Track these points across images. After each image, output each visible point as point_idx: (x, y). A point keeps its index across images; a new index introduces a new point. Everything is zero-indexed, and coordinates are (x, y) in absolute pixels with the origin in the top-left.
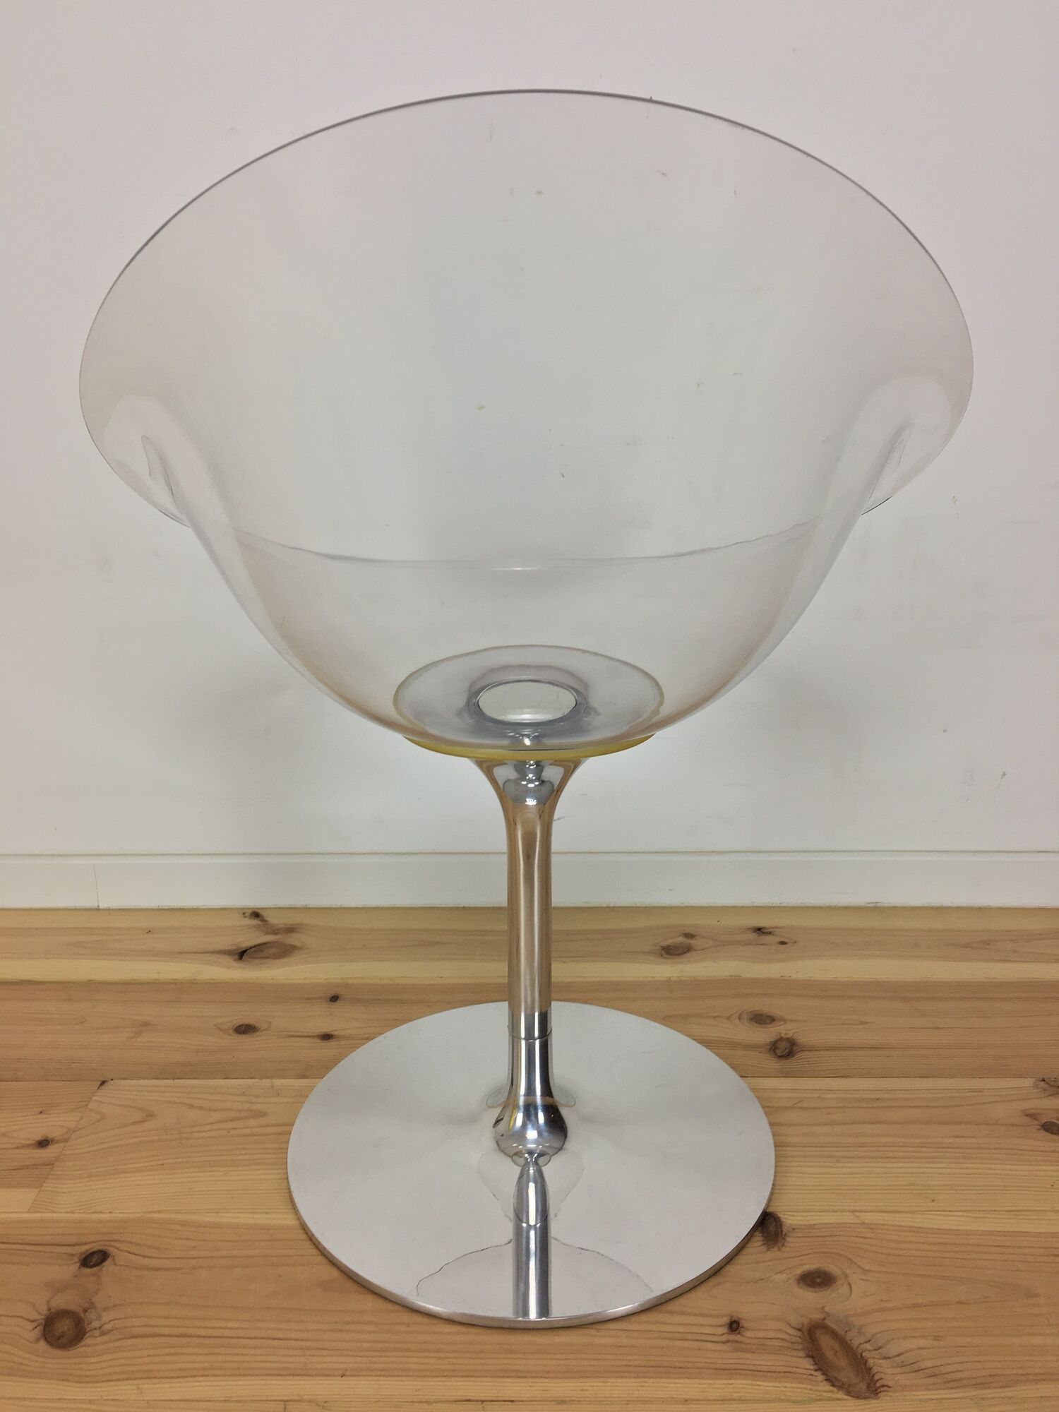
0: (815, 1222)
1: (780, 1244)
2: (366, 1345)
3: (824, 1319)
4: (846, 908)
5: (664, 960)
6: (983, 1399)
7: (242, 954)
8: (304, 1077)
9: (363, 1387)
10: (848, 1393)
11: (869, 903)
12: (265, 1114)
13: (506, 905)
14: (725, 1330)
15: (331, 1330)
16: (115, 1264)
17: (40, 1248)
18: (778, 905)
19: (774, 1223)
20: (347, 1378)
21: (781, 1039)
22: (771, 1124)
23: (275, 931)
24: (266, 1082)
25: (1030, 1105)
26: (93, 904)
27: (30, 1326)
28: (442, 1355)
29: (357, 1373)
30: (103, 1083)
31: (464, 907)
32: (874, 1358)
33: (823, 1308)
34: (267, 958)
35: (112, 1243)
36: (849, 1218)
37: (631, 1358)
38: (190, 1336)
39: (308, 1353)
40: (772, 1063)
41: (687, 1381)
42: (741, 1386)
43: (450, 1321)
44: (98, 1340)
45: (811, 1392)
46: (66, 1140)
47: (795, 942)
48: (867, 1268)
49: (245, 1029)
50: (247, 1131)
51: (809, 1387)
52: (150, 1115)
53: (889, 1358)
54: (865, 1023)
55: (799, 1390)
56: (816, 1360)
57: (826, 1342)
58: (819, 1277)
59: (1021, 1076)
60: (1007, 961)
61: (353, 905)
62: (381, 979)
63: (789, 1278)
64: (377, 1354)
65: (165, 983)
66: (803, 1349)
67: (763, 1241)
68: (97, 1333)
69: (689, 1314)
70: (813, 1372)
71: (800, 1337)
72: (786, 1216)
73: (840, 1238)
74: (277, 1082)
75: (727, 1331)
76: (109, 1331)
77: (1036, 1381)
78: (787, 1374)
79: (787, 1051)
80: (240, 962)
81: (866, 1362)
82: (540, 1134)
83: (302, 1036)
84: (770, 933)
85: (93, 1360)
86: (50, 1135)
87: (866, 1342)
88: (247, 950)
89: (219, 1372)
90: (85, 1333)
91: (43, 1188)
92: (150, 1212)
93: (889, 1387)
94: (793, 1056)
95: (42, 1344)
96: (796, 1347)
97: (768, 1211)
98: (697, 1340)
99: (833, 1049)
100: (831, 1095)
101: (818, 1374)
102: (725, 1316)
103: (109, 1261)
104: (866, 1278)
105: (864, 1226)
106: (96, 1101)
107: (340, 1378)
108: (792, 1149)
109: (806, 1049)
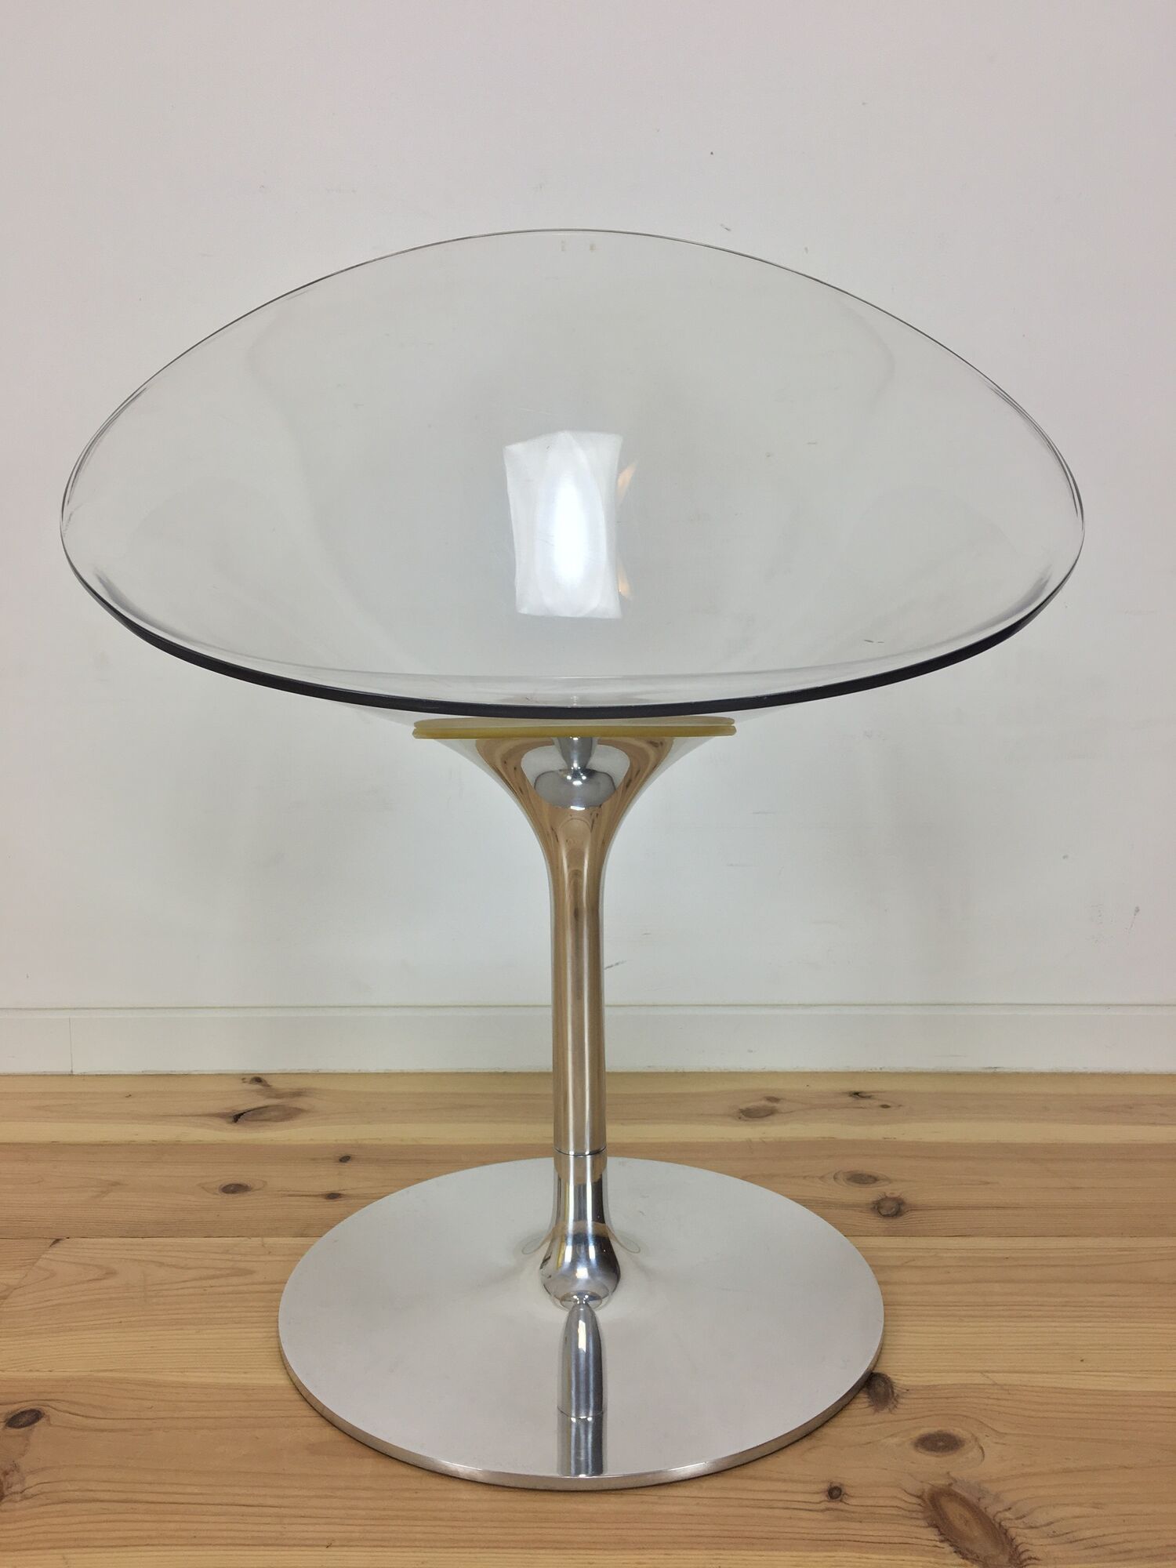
0: (936, 1383)
1: (891, 1406)
2: (363, 1513)
3: (950, 1485)
4: (959, 1074)
5: (741, 1122)
7: (237, 1118)
8: (301, 1235)
9: (356, 1558)
11: (986, 1068)
12: (251, 1272)
13: (551, 1070)
14: (823, 1497)
15: (318, 1497)
16: (50, 1425)
18: (879, 1070)
19: (882, 1383)
20: (333, 1549)
21: (886, 1199)
22: (880, 1283)
23: (279, 1095)
24: (256, 1241)
26: (66, 1069)
28: (458, 1523)
29: (347, 1543)
30: (57, 1241)
31: (505, 1073)
32: (1017, 1528)
33: (948, 1473)
34: (268, 1120)
35: (49, 1403)
36: (978, 1379)
37: (704, 1527)
38: (135, 1502)
39: (286, 1521)
40: (874, 1222)
41: (776, 1553)
42: (845, 1558)
44: (17, 1505)
46: (5, 1297)
47: (900, 1106)
48: (1002, 1430)
49: (235, 1189)
50: (228, 1289)
51: (932, 1560)
52: (111, 1273)
53: (1036, 1527)
54: (987, 1183)
55: (921, 1563)
56: (941, 1530)
57: (953, 1511)
58: (942, 1440)
60: (1154, 1124)
61: (372, 1069)
62: (402, 1140)
63: (904, 1442)
64: (373, 1522)
65: (142, 1145)
66: (925, 1519)
67: (868, 1400)
68: (18, 1497)
69: (778, 1480)
70: (938, 1544)
71: (919, 1505)
72: (896, 1377)
73: (968, 1400)
74: (269, 1241)
75: (826, 1499)
76: (33, 1496)
78: (904, 1546)
79: (894, 1210)
80: (235, 1124)
81: (1006, 1532)
82: (591, 1273)
83: (303, 1196)
84: (869, 1097)
85: (8, 1526)
87: (1006, 1510)
88: (245, 1113)
89: (167, 1541)
90: (3, 1497)
92: (99, 1371)
93: (1039, 1559)
94: (901, 1215)
96: (916, 1516)
97: (875, 1371)
98: (787, 1508)
99: (950, 1208)
100: (949, 1255)
101: (945, 1545)
102: (823, 1482)
103: (43, 1421)
104: (1001, 1441)
105: (996, 1387)
106: (46, 1258)
107: (324, 1548)
108: (906, 1308)
109: (915, 1208)
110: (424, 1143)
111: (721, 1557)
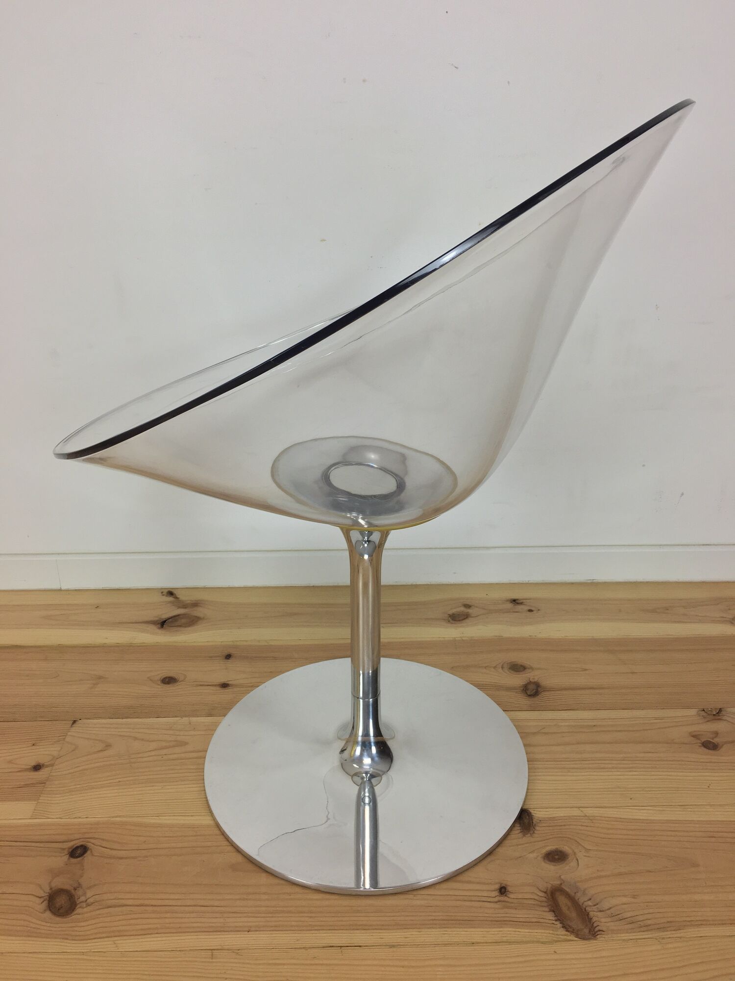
0: (554, 816)
1: (532, 832)
2: (264, 909)
3: (561, 884)
4: (572, 583)
5: (450, 625)
6: (663, 938)
7: (163, 624)
8: (210, 715)
9: (263, 938)
10: (577, 936)
11: (588, 580)
12: (186, 744)
14: (497, 893)
15: (240, 899)
16: (93, 855)
17: (42, 845)
18: (527, 582)
19: (527, 817)
20: (252, 933)
21: (530, 683)
22: (525, 745)
23: (185, 606)
24: (185, 720)
25: (694, 728)
26: (55, 586)
27: (38, 901)
28: (313, 915)
29: (258, 929)
30: (74, 722)
31: (313, 586)
32: (594, 911)
33: (560, 877)
34: (180, 626)
35: (89, 840)
36: (576, 812)
37: (437, 914)
38: (146, 906)
39: (225, 915)
40: (524, 701)
41: (473, 929)
42: (508, 932)
43: (317, 890)
44: (85, 910)
45: (553, 936)
46: (52, 765)
47: (539, 610)
48: (588, 847)
49: (169, 681)
50: (175, 756)
51: (551, 932)
52: (108, 746)
53: (603, 911)
54: (586, 670)
55: (545, 935)
56: (556, 913)
57: (562, 901)
58: (557, 855)
59: (688, 708)
60: (680, 622)
61: (237, 585)
62: (259, 641)
63: (538, 856)
64: (270, 915)
65: (111, 647)
66: (548, 906)
67: (520, 830)
68: (84, 905)
69: (473, 883)
70: (554, 922)
71: (545, 898)
73: (571, 827)
74: (194, 719)
75: (498, 894)
76: (92, 904)
77: (698, 925)
78: (538, 924)
80: (162, 629)
81: (588, 914)
82: (373, 759)
83: (208, 685)
84: (521, 603)
85: (82, 924)
86: (41, 761)
87: (588, 900)
88: (166, 620)
90: (76, 907)
91: (40, 801)
92: (113, 817)
93: (603, 931)
94: (538, 695)
95: (48, 914)
96: (543, 905)
97: (523, 809)
98: (479, 901)
99: (565, 689)
100: (563, 724)
101: (558, 923)
102: (497, 883)
103: (89, 852)
104: (588, 855)
105: (586, 818)
106: (70, 735)
107: (247, 933)
108: (540, 763)
109: (547, 690)
110: (273, 644)
111: (446, 933)
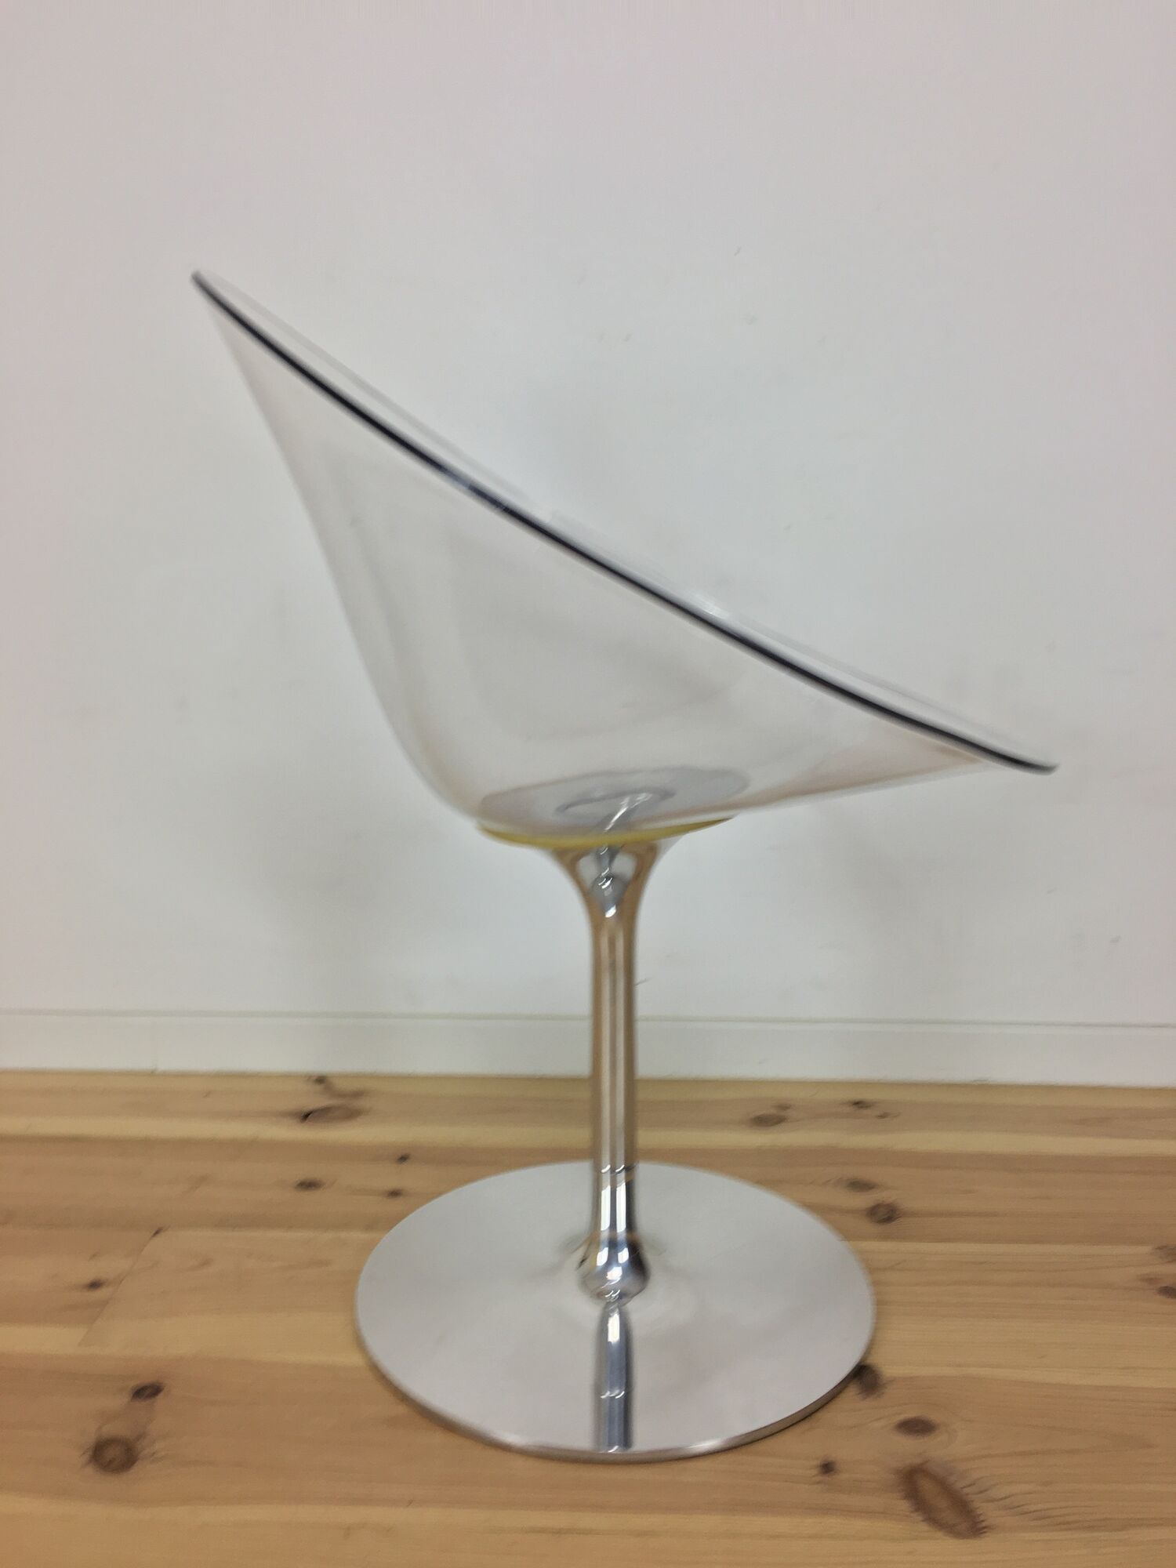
0: (915, 1375)
1: (877, 1394)
2: (436, 1477)
3: (924, 1463)
4: (950, 1085)
5: (755, 1129)
6: (1094, 1541)
7: (306, 1116)
8: (371, 1230)
9: (431, 1517)
10: (949, 1532)
11: (976, 1080)
12: (329, 1263)
13: (589, 1075)
14: (817, 1471)
16: (169, 1397)
18: (880, 1080)
19: (870, 1375)
20: (413, 1506)
21: (881, 1205)
23: (342, 1095)
24: (331, 1234)
25: (1146, 1270)
26: (149, 1067)
27: (77, 1451)
29: (424, 1503)
30: (158, 1232)
31: (541, 1077)
32: (977, 1500)
33: (923, 1453)
34: (333, 1120)
35: (165, 1378)
36: (953, 1371)
37: (718, 1495)
39: (371, 1483)
40: (871, 1227)
41: (778, 1519)
42: (834, 1523)
44: (150, 1466)
45: (908, 1531)
46: (117, 1283)
47: (898, 1115)
48: (971, 1417)
49: (308, 1185)
50: (307, 1280)
51: (906, 1526)
52: (206, 1262)
53: (994, 1501)
54: (969, 1192)
55: (896, 1529)
56: (916, 1501)
57: (926, 1486)
58: (919, 1425)
59: (1140, 1242)
60: (1124, 1137)
61: (423, 1072)
62: (453, 1141)
63: (887, 1425)
64: (444, 1486)
65: (223, 1142)
66: (902, 1491)
67: (857, 1388)
68: (150, 1459)
69: (779, 1456)
70: (911, 1513)
71: (897, 1479)
72: (884, 1369)
73: (941, 1390)
74: (343, 1235)
75: (820, 1473)
76: (163, 1459)
77: (1154, 1526)
78: (884, 1515)
80: (304, 1123)
81: (968, 1504)
82: (623, 1273)
83: (367, 1194)
84: (870, 1106)
86: (102, 1278)
87: (970, 1486)
88: (312, 1112)
90: (136, 1459)
91: (93, 1327)
92: (206, 1351)
93: (992, 1528)
94: (893, 1221)
95: (90, 1470)
96: (892, 1489)
97: (865, 1363)
98: (787, 1482)
99: (937, 1215)
100: (933, 1258)
101: (917, 1514)
102: (818, 1458)
103: (164, 1393)
104: (968, 1427)
105: (967, 1379)
106: (149, 1247)
107: (405, 1507)
108: (895, 1307)
109: (906, 1214)
110: (471, 1144)
111: (731, 1520)
